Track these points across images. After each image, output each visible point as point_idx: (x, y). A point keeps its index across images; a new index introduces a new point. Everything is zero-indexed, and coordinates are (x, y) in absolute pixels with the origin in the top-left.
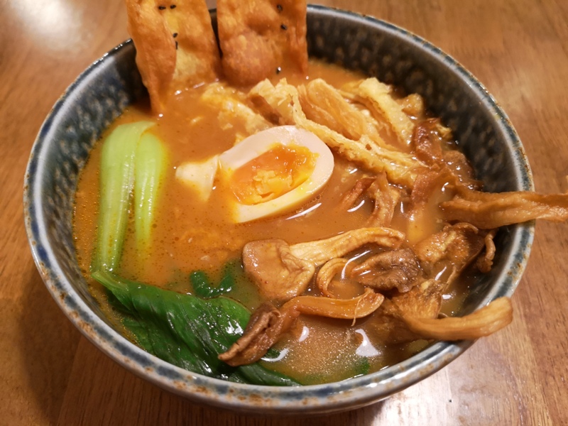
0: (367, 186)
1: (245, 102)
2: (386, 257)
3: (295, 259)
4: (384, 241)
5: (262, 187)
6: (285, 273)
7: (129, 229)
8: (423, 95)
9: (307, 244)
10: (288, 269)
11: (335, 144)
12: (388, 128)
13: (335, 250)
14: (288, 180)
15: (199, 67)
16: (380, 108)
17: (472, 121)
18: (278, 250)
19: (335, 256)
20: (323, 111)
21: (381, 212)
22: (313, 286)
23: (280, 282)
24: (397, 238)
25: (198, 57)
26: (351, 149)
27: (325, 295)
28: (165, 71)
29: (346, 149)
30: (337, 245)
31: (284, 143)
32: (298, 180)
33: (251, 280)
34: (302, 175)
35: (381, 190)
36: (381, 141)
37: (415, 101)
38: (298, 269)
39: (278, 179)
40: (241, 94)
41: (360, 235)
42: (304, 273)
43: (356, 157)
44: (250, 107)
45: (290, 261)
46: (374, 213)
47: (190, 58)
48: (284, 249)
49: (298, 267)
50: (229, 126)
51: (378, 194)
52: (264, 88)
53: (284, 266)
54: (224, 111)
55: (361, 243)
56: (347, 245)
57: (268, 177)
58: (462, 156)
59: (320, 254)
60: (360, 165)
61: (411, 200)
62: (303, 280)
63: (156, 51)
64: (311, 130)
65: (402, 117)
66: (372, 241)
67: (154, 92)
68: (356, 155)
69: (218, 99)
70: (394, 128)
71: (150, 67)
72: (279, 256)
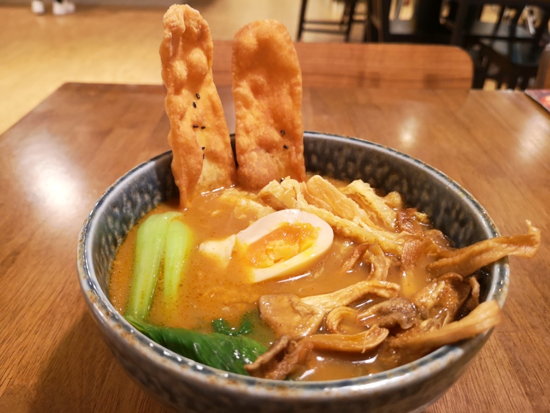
0: (362, 253)
1: (256, 200)
2: (385, 305)
3: (305, 306)
4: (382, 292)
5: (274, 254)
6: (297, 318)
7: (159, 288)
8: (401, 193)
9: (315, 297)
10: (300, 314)
11: (333, 223)
12: (375, 216)
13: (341, 299)
14: (296, 247)
15: (219, 175)
16: (367, 201)
17: (443, 204)
18: (290, 301)
19: (341, 304)
20: (321, 201)
21: (377, 271)
22: (323, 327)
23: (294, 324)
24: (393, 289)
25: (219, 167)
26: (347, 226)
27: (335, 333)
28: (194, 173)
29: (342, 227)
30: (342, 295)
31: (291, 222)
32: (304, 246)
33: (267, 325)
34: (308, 242)
35: (375, 255)
36: (370, 222)
37: (395, 197)
38: (309, 314)
39: (287, 246)
40: (253, 195)
41: (362, 286)
42: (315, 316)
43: (351, 232)
44: (260, 203)
45: (302, 307)
46: (371, 273)
47: (213, 168)
48: (295, 299)
49: (309, 312)
50: (243, 216)
51: (373, 258)
52: (273, 188)
53: (297, 312)
54: (239, 206)
55: (362, 292)
56: (351, 295)
57: (279, 245)
58: (440, 233)
59: (327, 302)
60: (356, 240)
61: (402, 263)
62: (314, 322)
63: (189, 157)
64: (312, 212)
65: (386, 208)
66: (372, 292)
67: (183, 189)
68: (350, 230)
69: (234, 199)
70: (380, 215)
71: (183, 168)
72: (292, 305)
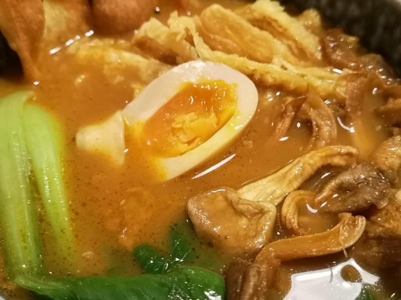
0: (297, 107)
1: (130, 50)
2: (346, 177)
3: (249, 203)
4: (337, 161)
5: (185, 134)
6: (243, 222)
8: (318, 8)
9: (255, 184)
10: (246, 217)
11: (249, 72)
12: (293, 46)
13: (290, 182)
14: (212, 119)
15: (68, 20)
16: (280, 26)
17: (382, 20)
18: (226, 199)
19: (292, 189)
20: (225, 40)
21: (322, 131)
22: (281, 229)
23: (242, 233)
24: (349, 154)
25: (67, 9)
26: (268, 73)
27: (297, 234)
28: (35, 27)
29: (261, 75)
30: (291, 176)
31: (194, 80)
32: (224, 117)
34: (228, 108)
35: (314, 108)
36: (293, 59)
38: (256, 214)
39: (202, 120)
40: (122, 42)
41: (311, 160)
42: (266, 215)
43: (275, 80)
44: (136, 53)
45: (246, 206)
46: (315, 134)
47: (57, 12)
48: (232, 196)
49: (256, 211)
50: (119, 79)
51: (312, 113)
52: (152, 28)
53: (240, 214)
54: (110, 63)
55: (315, 168)
56: (301, 174)
57: (189, 120)
59: (275, 190)
61: (347, 112)
62: (267, 224)
63: (22, 5)
64: (219, 60)
65: (303, 29)
66: (325, 164)
67: (25, 54)
68: (274, 78)
69: (98, 53)
70: (301, 44)
71: (18, 24)
72: (231, 204)
